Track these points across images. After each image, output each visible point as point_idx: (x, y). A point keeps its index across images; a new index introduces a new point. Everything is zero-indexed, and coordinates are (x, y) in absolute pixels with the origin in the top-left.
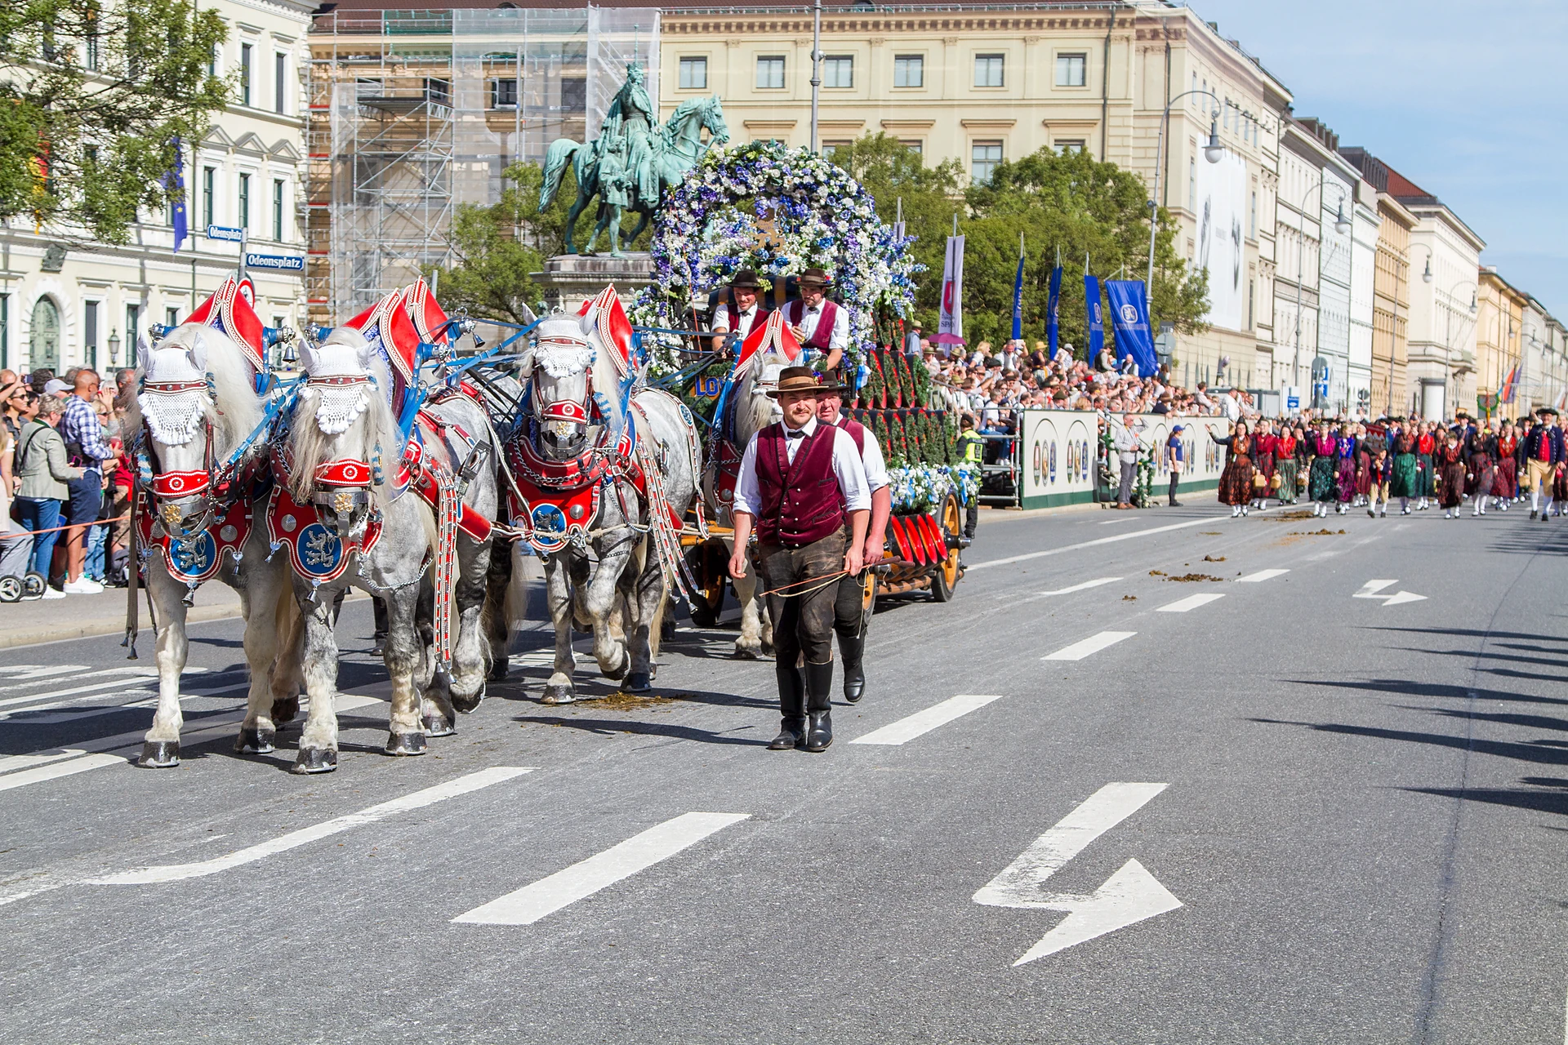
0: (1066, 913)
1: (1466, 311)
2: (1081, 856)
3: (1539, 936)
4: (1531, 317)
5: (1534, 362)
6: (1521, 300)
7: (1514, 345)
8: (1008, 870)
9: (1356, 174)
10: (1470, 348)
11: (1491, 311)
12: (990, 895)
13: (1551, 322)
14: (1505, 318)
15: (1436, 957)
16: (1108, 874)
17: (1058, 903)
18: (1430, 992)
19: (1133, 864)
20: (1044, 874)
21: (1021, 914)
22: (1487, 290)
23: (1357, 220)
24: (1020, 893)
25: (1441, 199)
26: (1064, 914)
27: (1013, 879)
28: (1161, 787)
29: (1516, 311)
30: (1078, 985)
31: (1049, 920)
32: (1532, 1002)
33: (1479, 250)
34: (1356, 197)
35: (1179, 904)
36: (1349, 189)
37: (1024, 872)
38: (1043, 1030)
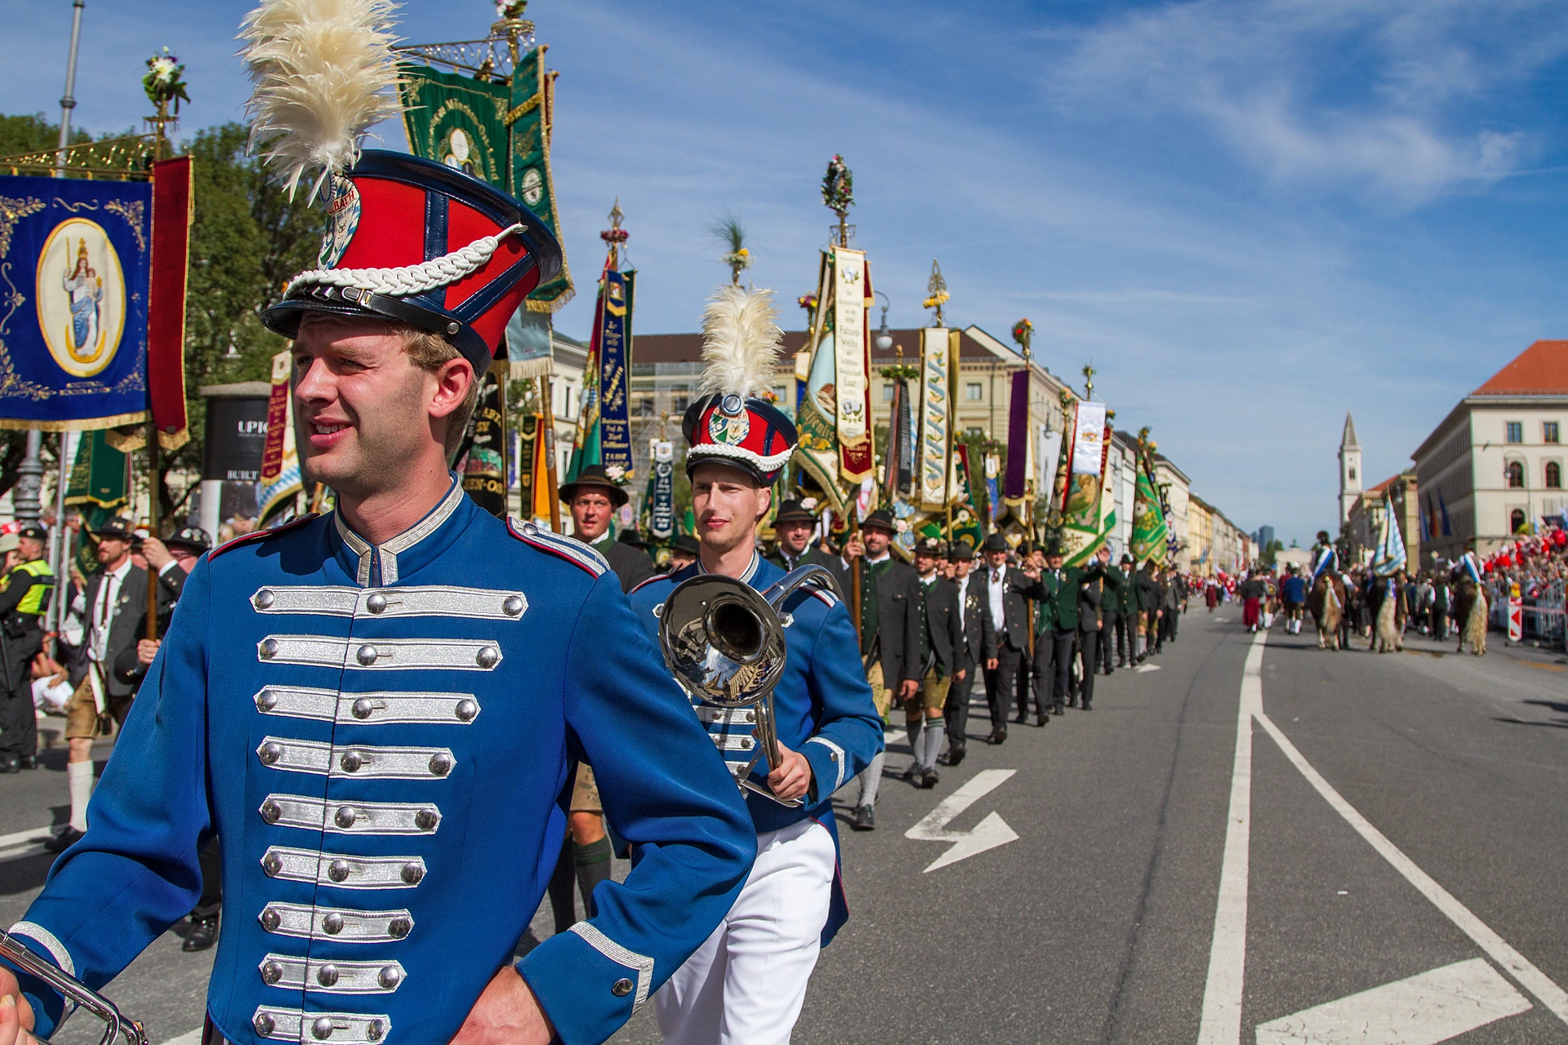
0: (955, 843)
1: (1182, 516)
2: (966, 811)
3: (1208, 852)
4: (1215, 518)
5: (1219, 543)
6: (1210, 510)
7: (1210, 534)
8: (927, 819)
9: (1122, 444)
10: (1186, 535)
11: (1195, 516)
12: (915, 833)
13: (1227, 522)
14: (1203, 520)
15: (1152, 865)
16: (980, 820)
17: (950, 838)
18: (1147, 884)
19: (994, 815)
20: (945, 821)
21: (931, 843)
22: (1193, 505)
23: (1125, 469)
24: (931, 832)
25: (1168, 457)
26: (953, 844)
27: (928, 823)
28: (1012, 772)
29: (1208, 516)
30: (958, 883)
31: (946, 846)
32: (1201, 889)
33: (1187, 484)
34: (1123, 457)
35: (1016, 837)
36: (1120, 453)
37: (935, 820)
38: (936, 908)
